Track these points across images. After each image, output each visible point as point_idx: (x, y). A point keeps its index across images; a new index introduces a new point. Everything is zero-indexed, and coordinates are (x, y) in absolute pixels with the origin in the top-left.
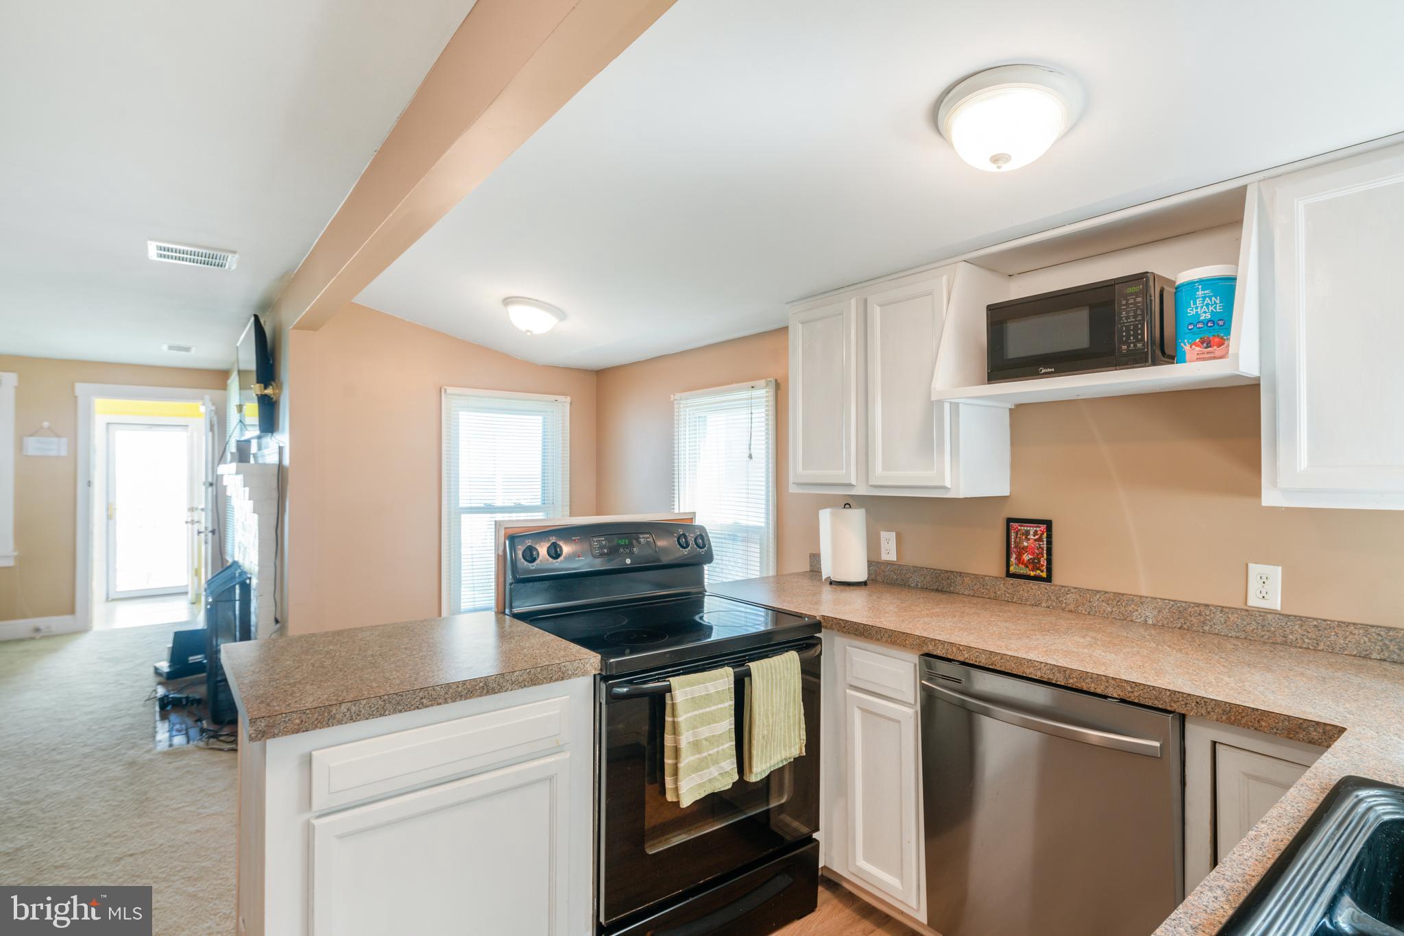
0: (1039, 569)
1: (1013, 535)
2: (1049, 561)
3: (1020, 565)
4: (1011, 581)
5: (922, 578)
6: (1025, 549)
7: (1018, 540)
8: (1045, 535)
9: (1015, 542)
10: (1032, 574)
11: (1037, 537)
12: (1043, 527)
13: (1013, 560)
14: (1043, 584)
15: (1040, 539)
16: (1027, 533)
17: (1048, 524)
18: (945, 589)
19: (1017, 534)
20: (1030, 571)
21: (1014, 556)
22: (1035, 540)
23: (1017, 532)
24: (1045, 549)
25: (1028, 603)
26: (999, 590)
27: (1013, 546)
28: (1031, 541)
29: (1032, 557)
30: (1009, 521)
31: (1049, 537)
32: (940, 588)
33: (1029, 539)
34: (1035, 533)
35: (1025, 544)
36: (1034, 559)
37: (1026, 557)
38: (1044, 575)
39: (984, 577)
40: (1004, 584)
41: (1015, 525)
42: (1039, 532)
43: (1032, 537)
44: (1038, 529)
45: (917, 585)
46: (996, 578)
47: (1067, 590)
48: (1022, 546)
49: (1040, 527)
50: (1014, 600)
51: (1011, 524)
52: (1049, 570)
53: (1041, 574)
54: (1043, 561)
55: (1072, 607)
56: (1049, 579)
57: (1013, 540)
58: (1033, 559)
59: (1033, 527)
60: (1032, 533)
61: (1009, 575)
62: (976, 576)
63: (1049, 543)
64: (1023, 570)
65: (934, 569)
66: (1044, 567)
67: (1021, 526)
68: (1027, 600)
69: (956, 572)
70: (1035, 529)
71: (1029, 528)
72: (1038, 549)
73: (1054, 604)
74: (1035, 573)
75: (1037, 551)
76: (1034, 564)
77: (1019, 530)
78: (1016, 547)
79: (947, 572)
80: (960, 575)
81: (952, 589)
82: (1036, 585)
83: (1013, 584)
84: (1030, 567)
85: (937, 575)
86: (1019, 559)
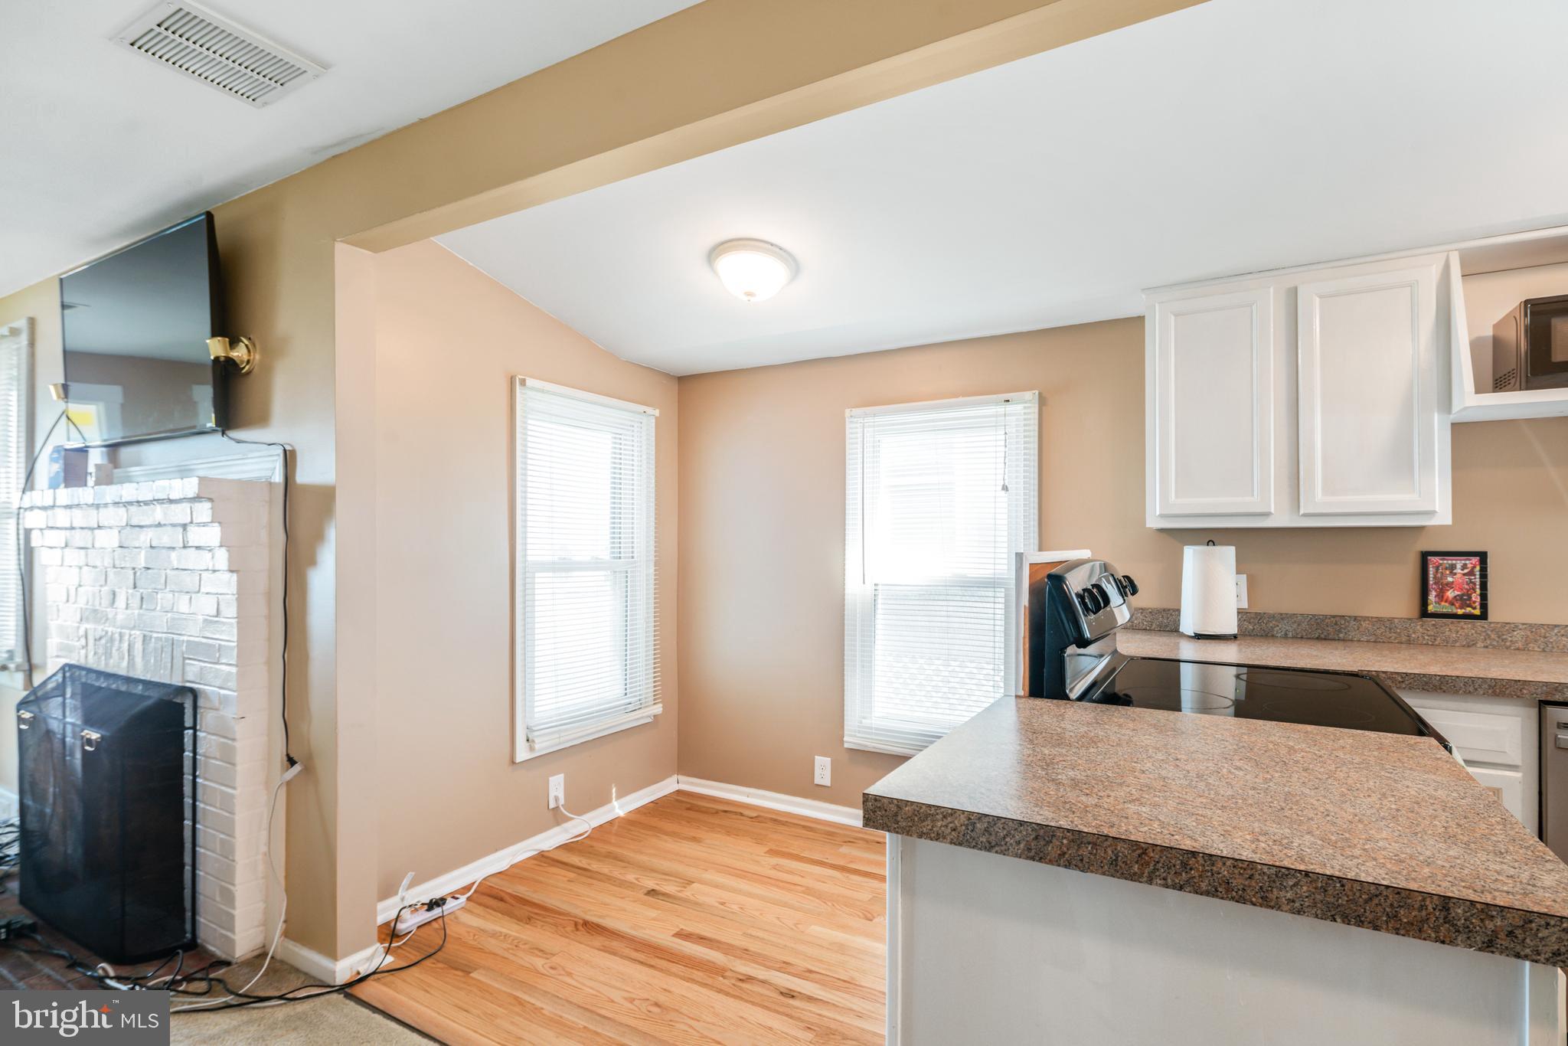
0: (1469, 606)
1: (1431, 571)
2: (1484, 597)
3: (1443, 603)
4: (1433, 621)
5: (1295, 626)
6: (1450, 585)
7: (1439, 575)
8: (1478, 569)
9: (1435, 578)
10: (1460, 612)
11: (1466, 571)
12: (1475, 560)
13: (1432, 597)
14: (1478, 623)
15: (1471, 573)
16: (1453, 567)
17: (1482, 556)
18: (1330, 637)
20: (1457, 608)
21: (1434, 593)
22: (1464, 575)
23: (1437, 568)
24: (1478, 583)
25: (1457, 644)
26: (1414, 633)
27: (1431, 582)
28: (1458, 576)
29: (1459, 593)
30: (1425, 556)
31: (1484, 570)
32: (1322, 636)
33: (1455, 574)
34: (1464, 567)
35: (1450, 579)
36: (1463, 595)
37: (1451, 594)
38: (1477, 612)
39: (1391, 620)
40: (1423, 625)
41: (1433, 559)
42: (1469, 566)
43: (1460, 571)
44: (1467, 562)
45: (1286, 634)
46: (1408, 619)
47: (1512, 626)
48: (1445, 581)
49: (1470, 560)
50: (1437, 643)
51: (1429, 558)
52: (1484, 607)
53: (1473, 611)
54: (1476, 598)
55: (1519, 644)
56: (1483, 616)
57: (1431, 576)
58: (1461, 596)
59: (1461, 560)
60: (1459, 566)
61: (1424, 613)
62: (1379, 620)
63: (1484, 577)
64: (1445, 608)
65: (1314, 616)
66: (1477, 604)
67: (1441, 560)
68: (1456, 641)
69: (1349, 617)
70: (1463, 562)
71: (1454, 562)
72: (1467, 584)
73: (1495, 643)
74: (1463, 611)
75: (1466, 586)
76: (1464, 600)
77: (1441, 564)
78: (1435, 583)
79: (1334, 617)
80: (1355, 618)
81: (1341, 635)
82: (1466, 625)
83: (1434, 625)
84: (1457, 605)
85: (1319, 621)
86: (1441, 596)
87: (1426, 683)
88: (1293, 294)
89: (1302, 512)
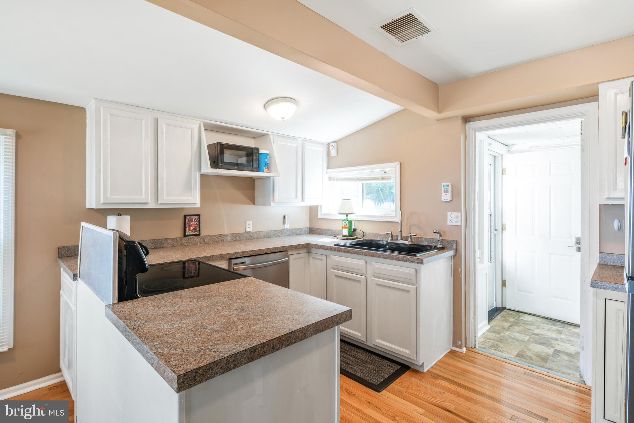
0: (196, 232)
1: (187, 221)
2: (199, 228)
3: (190, 231)
4: (187, 237)
6: (191, 225)
7: (189, 222)
8: (198, 220)
10: (194, 234)
11: (195, 221)
12: (197, 217)
13: (187, 230)
14: (199, 236)
15: (196, 221)
16: (192, 220)
17: (199, 216)
18: (158, 247)
19: (188, 221)
21: (187, 228)
22: (195, 222)
24: (198, 224)
26: (182, 242)
28: (194, 222)
29: (193, 228)
30: (185, 216)
31: (199, 220)
32: (156, 247)
33: (193, 222)
34: (195, 219)
35: (192, 224)
36: (195, 228)
37: (192, 228)
38: (198, 233)
39: (176, 238)
40: (185, 239)
41: (187, 217)
42: (196, 219)
43: (194, 221)
46: (181, 238)
47: (206, 237)
48: (190, 224)
50: (188, 244)
52: (200, 231)
54: (198, 229)
55: (208, 242)
56: (199, 234)
57: (187, 223)
59: (194, 217)
60: (194, 219)
61: (185, 235)
62: (173, 239)
63: (199, 222)
64: (190, 233)
65: (153, 240)
66: (198, 231)
67: (190, 217)
68: (193, 243)
69: (164, 239)
71: (192, 218)
73: (202, 242)
75: (196, 226)
76: (195, 230)
77: (189, 219)
78: (188, 225)
79: (160, 239)
80: (166, 239)
81: (162, 246)
82: (195, 237)
83: (188, 239)
84: (193, 231)
85: (155, 242)
86: (189, 229)
87: (206, 259)
88: (157, 120)
89: (159, 203)
